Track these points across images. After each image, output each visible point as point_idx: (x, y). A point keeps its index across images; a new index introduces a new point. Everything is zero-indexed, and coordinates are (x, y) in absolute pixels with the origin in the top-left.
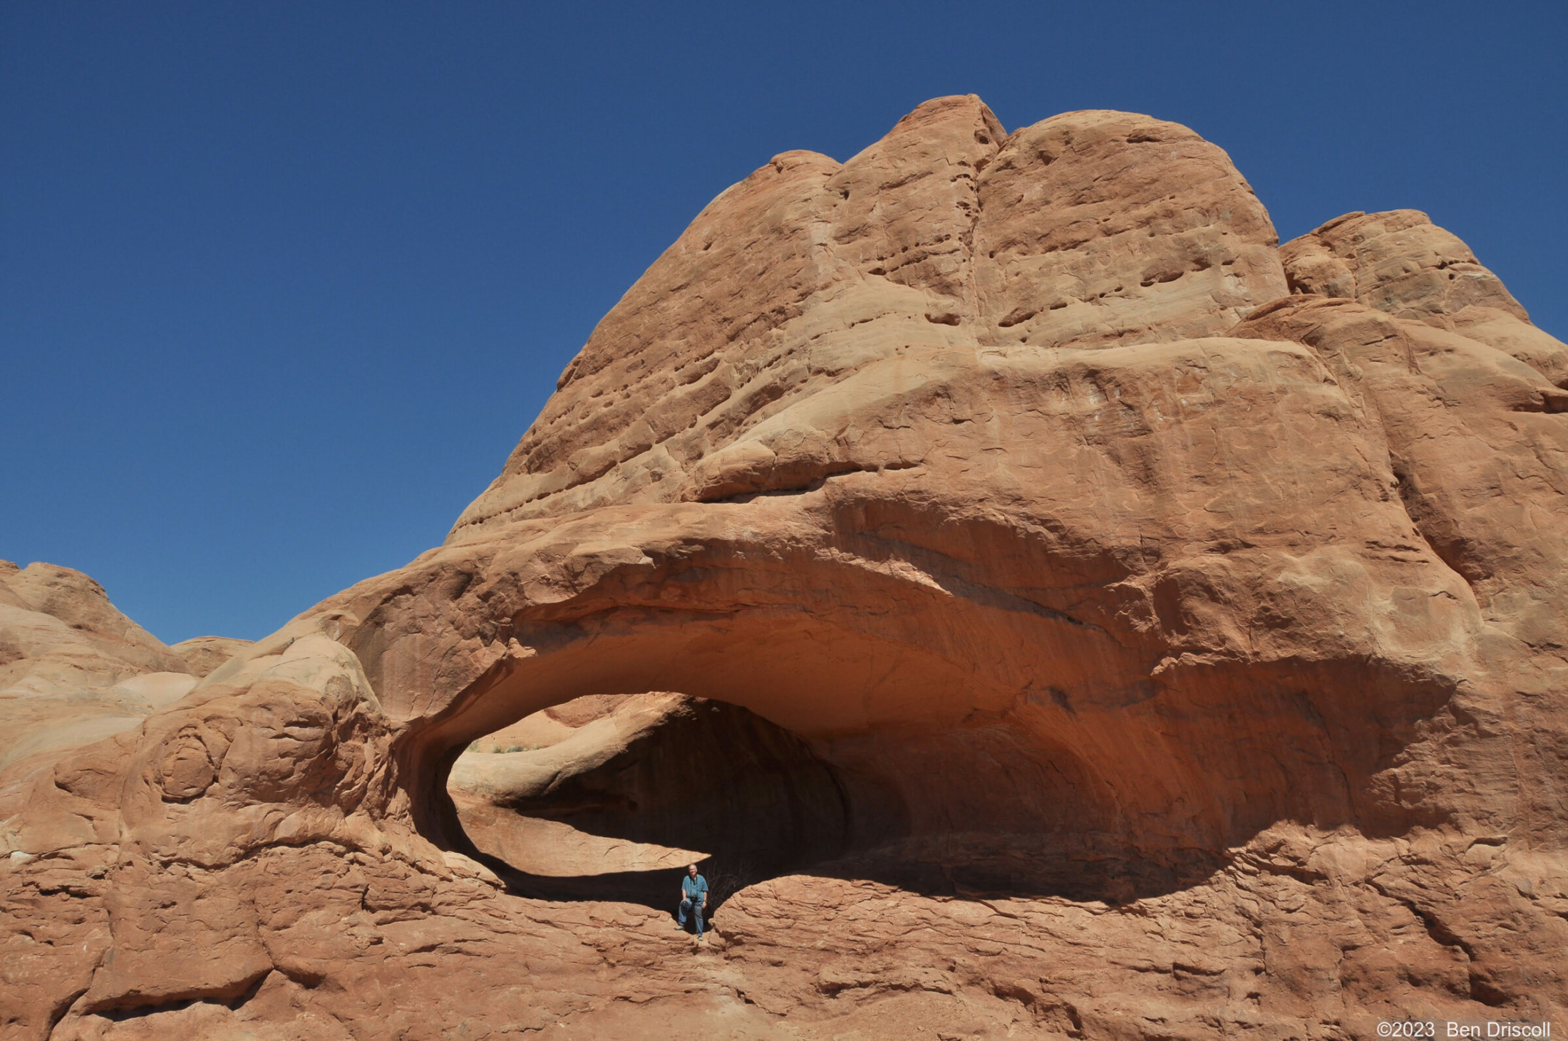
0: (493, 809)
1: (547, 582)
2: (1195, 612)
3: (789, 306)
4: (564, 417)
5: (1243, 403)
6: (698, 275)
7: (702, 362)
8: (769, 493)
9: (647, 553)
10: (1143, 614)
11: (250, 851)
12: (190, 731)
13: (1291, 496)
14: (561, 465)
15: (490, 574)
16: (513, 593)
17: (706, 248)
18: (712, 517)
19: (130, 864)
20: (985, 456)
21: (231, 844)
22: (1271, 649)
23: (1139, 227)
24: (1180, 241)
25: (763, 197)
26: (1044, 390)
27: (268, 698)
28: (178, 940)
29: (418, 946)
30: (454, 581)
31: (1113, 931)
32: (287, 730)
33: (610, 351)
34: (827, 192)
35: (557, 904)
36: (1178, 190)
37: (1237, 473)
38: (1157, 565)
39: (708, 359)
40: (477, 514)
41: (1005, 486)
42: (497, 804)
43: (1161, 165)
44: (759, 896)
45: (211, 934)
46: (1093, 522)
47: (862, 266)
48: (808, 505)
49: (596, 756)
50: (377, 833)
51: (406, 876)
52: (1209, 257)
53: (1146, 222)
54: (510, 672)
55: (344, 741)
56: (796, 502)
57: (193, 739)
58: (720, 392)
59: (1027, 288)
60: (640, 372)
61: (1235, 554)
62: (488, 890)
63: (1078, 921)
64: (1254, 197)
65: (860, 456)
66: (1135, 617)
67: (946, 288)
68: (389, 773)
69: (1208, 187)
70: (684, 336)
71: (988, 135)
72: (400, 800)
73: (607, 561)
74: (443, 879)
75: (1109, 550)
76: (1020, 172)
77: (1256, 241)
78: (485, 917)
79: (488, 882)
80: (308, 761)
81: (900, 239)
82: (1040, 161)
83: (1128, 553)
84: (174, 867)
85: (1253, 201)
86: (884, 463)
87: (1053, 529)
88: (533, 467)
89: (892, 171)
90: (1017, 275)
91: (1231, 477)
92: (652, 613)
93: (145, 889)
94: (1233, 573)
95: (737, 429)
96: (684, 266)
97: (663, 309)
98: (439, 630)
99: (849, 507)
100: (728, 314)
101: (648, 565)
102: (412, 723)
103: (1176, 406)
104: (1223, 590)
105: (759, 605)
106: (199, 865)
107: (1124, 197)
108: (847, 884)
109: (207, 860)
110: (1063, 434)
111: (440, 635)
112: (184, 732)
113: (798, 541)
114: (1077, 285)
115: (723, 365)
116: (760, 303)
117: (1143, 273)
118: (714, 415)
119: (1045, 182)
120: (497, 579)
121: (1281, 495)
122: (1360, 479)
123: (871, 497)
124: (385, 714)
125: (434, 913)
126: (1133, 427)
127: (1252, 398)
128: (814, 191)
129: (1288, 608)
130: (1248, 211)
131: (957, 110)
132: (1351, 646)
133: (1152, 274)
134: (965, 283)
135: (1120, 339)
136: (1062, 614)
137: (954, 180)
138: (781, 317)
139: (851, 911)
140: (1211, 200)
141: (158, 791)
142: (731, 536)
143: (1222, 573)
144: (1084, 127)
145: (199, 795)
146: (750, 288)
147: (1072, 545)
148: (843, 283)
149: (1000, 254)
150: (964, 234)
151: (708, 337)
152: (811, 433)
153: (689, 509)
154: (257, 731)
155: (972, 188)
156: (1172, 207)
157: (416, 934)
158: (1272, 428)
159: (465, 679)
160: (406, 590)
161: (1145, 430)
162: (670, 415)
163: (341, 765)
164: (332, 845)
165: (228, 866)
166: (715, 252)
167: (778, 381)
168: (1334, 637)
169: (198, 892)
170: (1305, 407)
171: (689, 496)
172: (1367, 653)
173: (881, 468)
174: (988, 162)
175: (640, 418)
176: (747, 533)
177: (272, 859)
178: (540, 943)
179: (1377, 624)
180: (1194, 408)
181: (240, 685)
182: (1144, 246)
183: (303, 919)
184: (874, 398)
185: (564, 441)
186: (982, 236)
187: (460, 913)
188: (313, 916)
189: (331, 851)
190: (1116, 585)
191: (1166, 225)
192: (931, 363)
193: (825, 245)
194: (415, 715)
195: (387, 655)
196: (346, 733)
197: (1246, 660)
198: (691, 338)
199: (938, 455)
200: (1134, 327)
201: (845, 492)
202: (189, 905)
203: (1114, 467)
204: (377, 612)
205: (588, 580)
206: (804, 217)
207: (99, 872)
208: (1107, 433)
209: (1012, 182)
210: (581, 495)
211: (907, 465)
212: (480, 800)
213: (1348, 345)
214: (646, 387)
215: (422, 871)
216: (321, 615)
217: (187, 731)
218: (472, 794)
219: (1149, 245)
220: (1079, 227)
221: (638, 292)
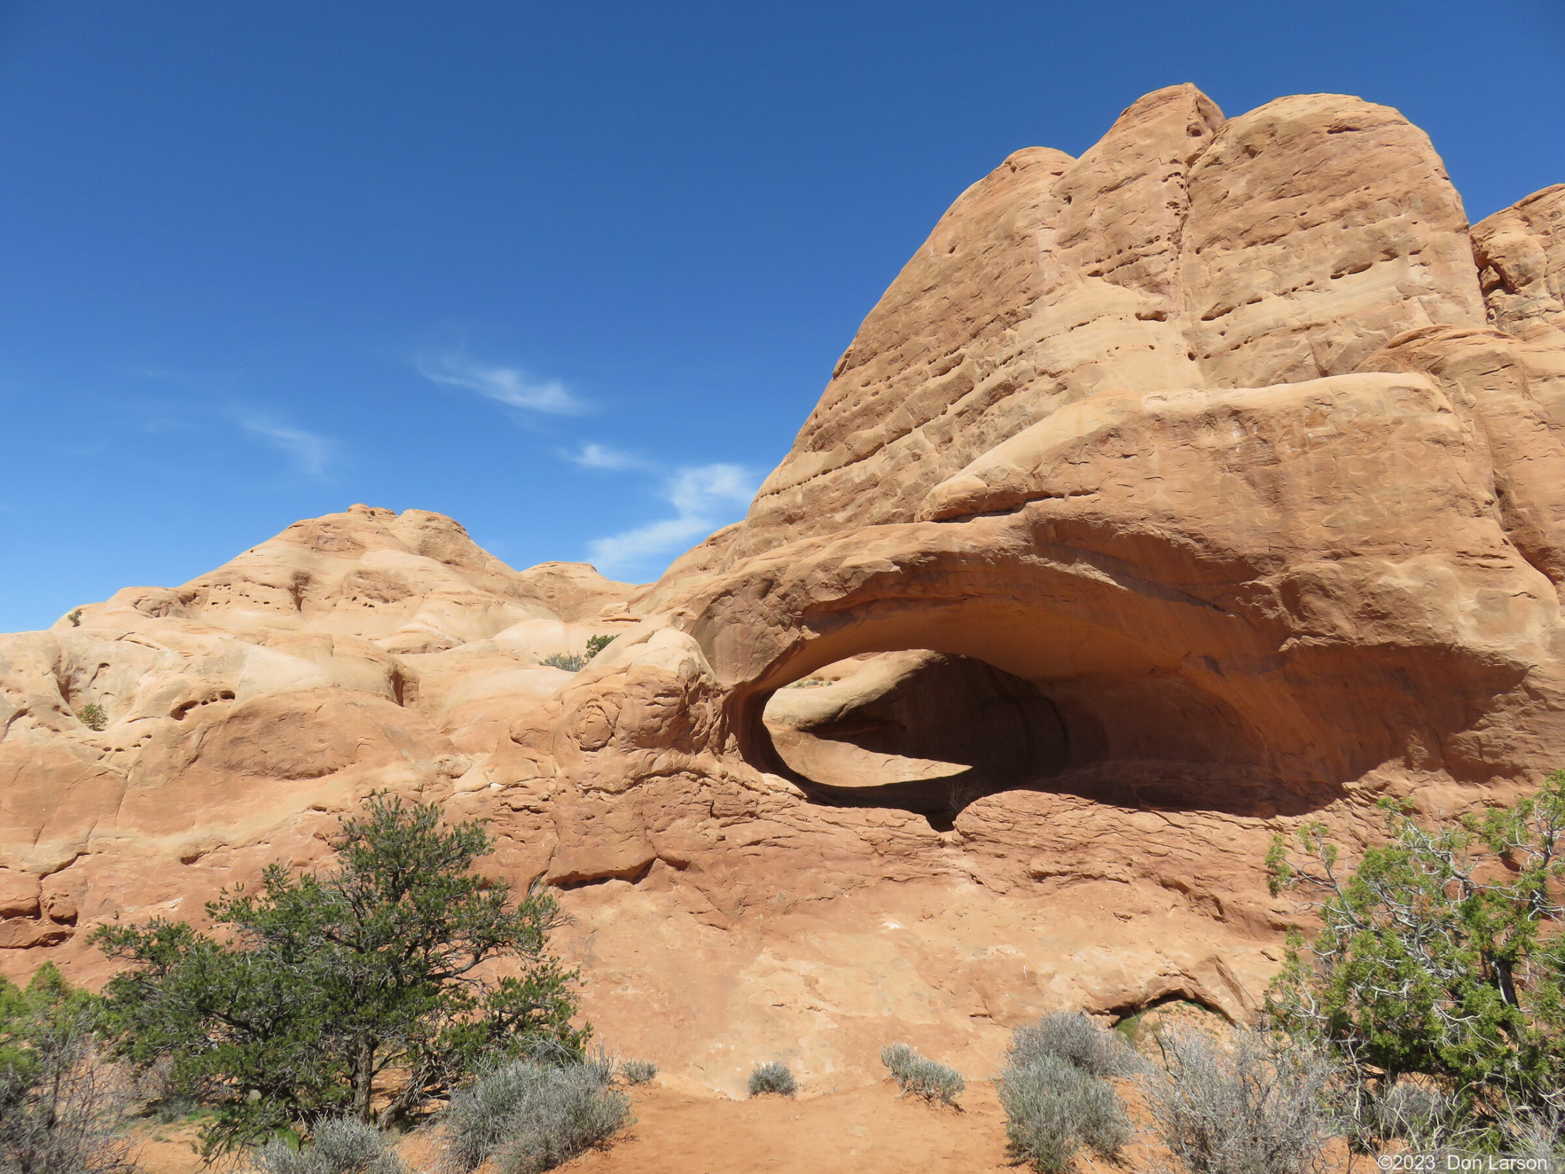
0: (797, 733)
1: (826, 586)
2: (1311, 606)
3: (1020, 309)
4: (839, 405)
5: (1361, 435)
6: (945, 278)
7: (950, 356)
8: (983, 514)
9: (896, 563)
10: (1272, 605)
11: (637, 781)
12: (594, 703)
13: (1395, 514)
14: (840, 446)
15: (786, 580)
16: (803, 594)
17: (951, 251)
18: (942, 535)
19: (564, 791)
20: (1147, 484)
21: (626, 777)
22: (1373, 636)
23: (1333, 220)
24: (1370, 233)
25: (999, 200)
26: (1196, 428)
27: (642, 678)
28: (598, 839)
29: (749, 842)
30: (761, 586)
31: (1256, 843)
32: (656, 699)
33: (875, 345)
34: (1052, 198)
35: (844, 809)
36: (1373, 180)
37: (1350, 495)
38: (1282, 568)
39: (956, 354)
40: (774, 486)
41: (1161, 508)
42: (800, 730)
43: (1358, 155)
44: (989, 806)
45: (618, 836)
46: (1231, 535)
47: (1083, 269)
48: (1012, 524)
49: (873, 692)
50: (718, 764)
51: (738, 793)
52: (1397, 248)
53: (1340, 214)
54: (803, 648)
55: (693, 703)
56: (1005, 521)
57: (596, 708)
58: (962, 386)
59: (1228, 283)
60: (899, 364)
61: (1345, 561)
62: (794, 800)
63: (1230, 834)
64: (1448, 183)
65: (1051, 487)
66: (1265, 607)
67: (1155, 287)
68: (723, 721)
69: (1403, 175)
70: (934, 333)
71: (1203, 125)
72: (731, 741)
73: (867, 570)
74: (763, 794)
75: (1243, 557)
76: (1227, 167)
77: (1445, 229)
78: (793, 820)
79: (794, 795)
80: (670, 719)
81: (1115, 242)
82: (1246, 155)
83: (1259, 559)
84: (592, 793)
85: (1447, 188)
86: (1069, 491)
87: (1199, 541)
88: (817, 447)
89: (1109, 175)
90: (1220, 270)
91: (1346, 498)
92: (901, 602)
93: (576, 808)
94: (1343, 577)
95: (979, 418)
96: (933, 268)
97: (917, 308)
98: (752, 620)
99: (1042, 525)
100: (969, 314)
101: (897, 572)
102: (737, 686)
103: (1304, 439)
104: (1334, 589)
105: (981, 595)
106: (607, 791)
107: (1322, 190)
108: (1055, 797)
109: (612, 789)
110: (1210, 464)
111: (753, 624)
112: (590, 704)
113: (1006, 551)
114: (1273, 279)
115: (967, 361)
116: (996, 305)
117: (1333, 266)
118: (961, 405)
119: (1249, 176)
120: (791, 584)
121: (1386, 514)
122: (1458, 499)
123: (1059, 518)
124: (719, 681)
125: (758, 818)
126: (1266, 458)
127: (1369, 430)
128: (1041, 196)
129: (1386, 605)
130: (1440, 199)
131: (1172, 104)
132: (1437, 636)
133: (1342, 266)
134: (1172, 281)
135: (1307, 332)
136: (1209, 603)
137: (1165, 180)
138: (1014, 319)
139: (1058, 818)
140: (1404, 189)
141: (577, 743)
142: (956, 549)
143: (1333, 575)
144: (1288, 118)
145: (603, 746)
146: (988, 291)
147: (1214, 552)
148: (1065, 286)
149: (1206, 250)
150: (1173, 234)
151: (955, 334)
152: (1013, 470)
153: (926, 528)
154: (637, 701)
155: (1182, 186)
156: (1366, 198)
157: (747, 833)
158: (1385, 455)
159: (772, 655)
160: (727, 593)
161: (1276, 461)
162: (925, 403)
163: (692, 719)
164: (688, 774)
165: (624, 791)
166: (958, 255)
167: (1010, 379)
168: (1424, 629)
169: (607, 809)
170: (1417, 435)
171: (925, 517)
172: (1450, 643)
173: (1066, 495)
174: (1199, 156)
175: (901, 405)
176: (968, 546)
177: (652, 785)
178: (831, 839)
179: (1461, 620)
180: (1318, 440)
181: (620, 666)
182: (1337, 239)
183: (673, 825)
184: (1061, 440)
185: (841, 426)
186: (1190, 233)
187: (775, 817)
188: (679, 822)
189: (688, 778)
190: (1250, 583)
191: (1359, 217)
192: (1108, 409)
193: (1050, 251)
194: (739, 680)
195: (717, 639)
196: (694, 698)
197: (1353, 644)
198: (940, 335)
199: (1111, 483)
200: (1319, 321)
201: (1039, 515)
202: (603, 818)
203: (1251, 490)
204: (709, 609)
205: (855, 584)
206: (1032, 224)
207: (546, 797)
208: (1246, 462)
209: (1219, 178)
210: (857, 472)
211: (1086, 493)
212: (788, 727)
213: (1467, 375)
214: (905, 379)
215: (749, 788)
216: (670, 612)
217: (591, 703)
218: (782, 723)
219: (1341, 237)
220: (1278, 221)
221: (895, 291)
